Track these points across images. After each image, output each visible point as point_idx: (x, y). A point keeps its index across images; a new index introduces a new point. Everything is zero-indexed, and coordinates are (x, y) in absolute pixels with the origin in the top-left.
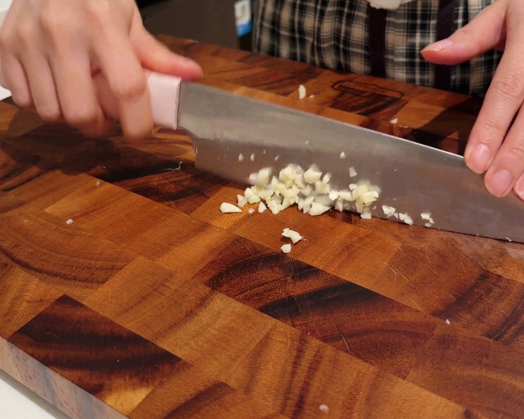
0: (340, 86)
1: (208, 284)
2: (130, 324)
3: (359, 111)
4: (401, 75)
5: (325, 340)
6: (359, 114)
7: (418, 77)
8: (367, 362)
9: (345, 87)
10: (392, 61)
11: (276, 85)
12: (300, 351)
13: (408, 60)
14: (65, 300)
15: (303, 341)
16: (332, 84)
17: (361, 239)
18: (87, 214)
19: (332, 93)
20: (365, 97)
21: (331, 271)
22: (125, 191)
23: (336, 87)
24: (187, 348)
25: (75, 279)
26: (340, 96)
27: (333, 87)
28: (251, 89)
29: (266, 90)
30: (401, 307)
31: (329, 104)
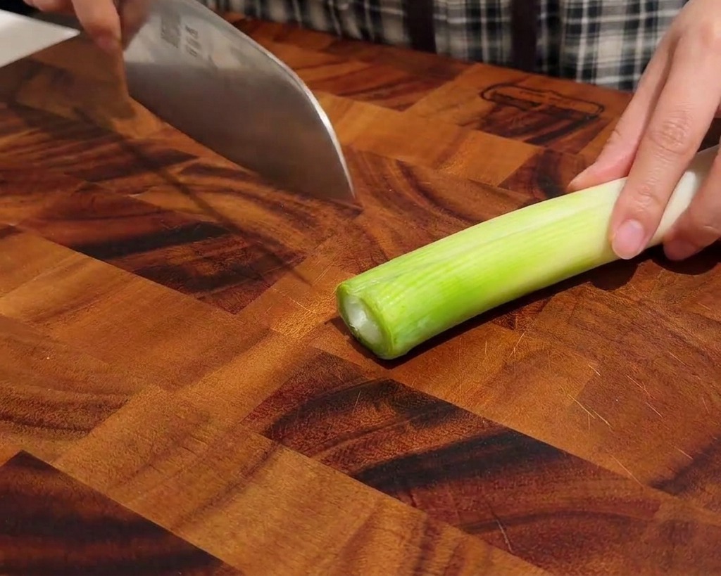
0: (495, 94)
1: (268, 433)
2: (134, 503)
3: (527, 138)
4: (460, 43)
5: (470, 529)
6: (527, 141)
7: (485, 44)
8: (540, 566)
9: (501, 95)
10: (446, 23)
11: (384, 92)
12: (426, 547)
13: (470, 20)
14: (23, 461)
15: (430, 530)
16: (480, 91)
17: (531, 356)
18: (59, 313)
19: (481, 106)
20: (536, 112)
21: (478, 410)
22: (126, 275)
23: (487, 95)
24: (232, 542)
25: (40, 423)
26: (494, 110)
27: (482, 95)
28: (341, 99)
29: (369, 99)
30: (598, 472)
31: (475, 125)
